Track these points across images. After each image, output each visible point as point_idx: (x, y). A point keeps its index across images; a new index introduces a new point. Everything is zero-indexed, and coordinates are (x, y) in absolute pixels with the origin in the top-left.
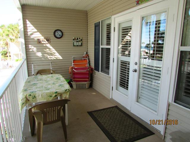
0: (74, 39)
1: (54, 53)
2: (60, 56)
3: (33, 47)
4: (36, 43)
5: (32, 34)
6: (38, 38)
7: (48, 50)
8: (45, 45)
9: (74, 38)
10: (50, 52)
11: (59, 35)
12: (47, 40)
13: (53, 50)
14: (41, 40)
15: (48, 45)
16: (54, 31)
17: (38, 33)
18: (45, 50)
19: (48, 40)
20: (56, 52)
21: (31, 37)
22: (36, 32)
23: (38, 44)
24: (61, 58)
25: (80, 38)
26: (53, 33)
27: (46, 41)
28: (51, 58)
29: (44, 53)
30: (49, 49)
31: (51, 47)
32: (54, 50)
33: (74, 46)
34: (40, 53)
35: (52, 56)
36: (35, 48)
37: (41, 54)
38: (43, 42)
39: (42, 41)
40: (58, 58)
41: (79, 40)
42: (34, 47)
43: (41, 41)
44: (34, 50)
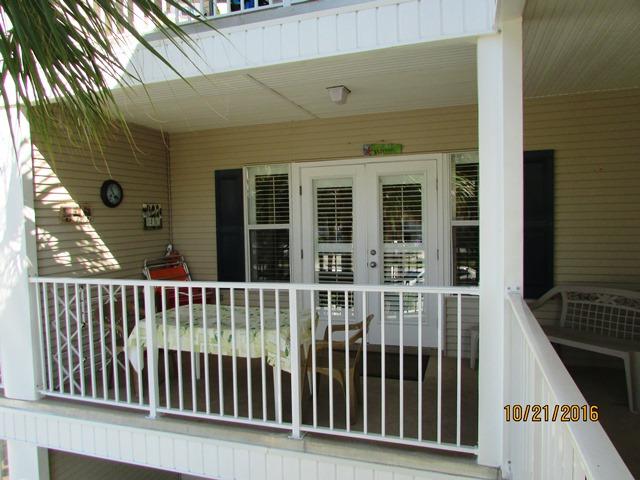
0: (145, 210)
1: (102, 252)
2: (115, 262)
3: (48, 236)
4: (57, 221)
5: (45, 193)
6: (64, 205)
7: (87, 242)
8: (78, 228)
9: (145, 206)
10: (91, 249)
11: (115, 197)
12: (85, 212)
13: (101, 244)
14: (72, 212)
15: (88, 229)
16: (100, 186)
17: (63, 190)
18: (79, 244)
19: (88, 213)
20: (105, 249)
21: (45, 203)
22: (55, 186)
23: (61, 224)
24: (117, 267)
25: (157, 207)
26: (98, 192)
27: (82, 213)
28: (96, 270)
29: (76, 253)
30: (89, 238)
31: (95, 235)
32: (101, 242)
33: (146, 228)
34: (67, 254)
35: (96, 261)
36: (54, 239)
37: (69, 259)
38: (75, 219)
39: (75, 215)
40: (111, 267)
41: (156, 211)
42: (52, 234)
43: (70, 215)
44: (50, 244)
